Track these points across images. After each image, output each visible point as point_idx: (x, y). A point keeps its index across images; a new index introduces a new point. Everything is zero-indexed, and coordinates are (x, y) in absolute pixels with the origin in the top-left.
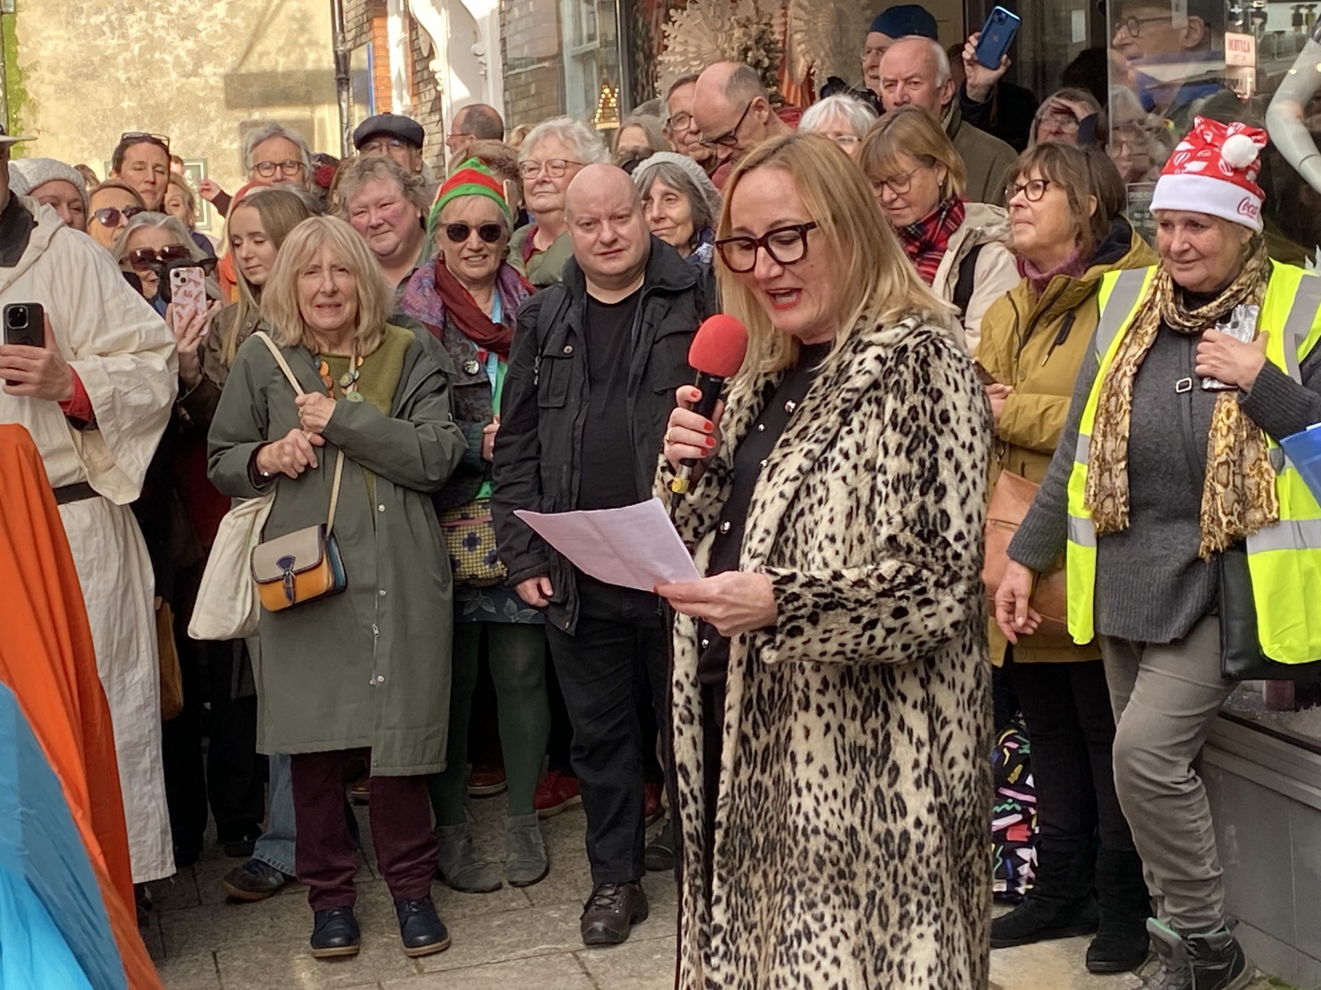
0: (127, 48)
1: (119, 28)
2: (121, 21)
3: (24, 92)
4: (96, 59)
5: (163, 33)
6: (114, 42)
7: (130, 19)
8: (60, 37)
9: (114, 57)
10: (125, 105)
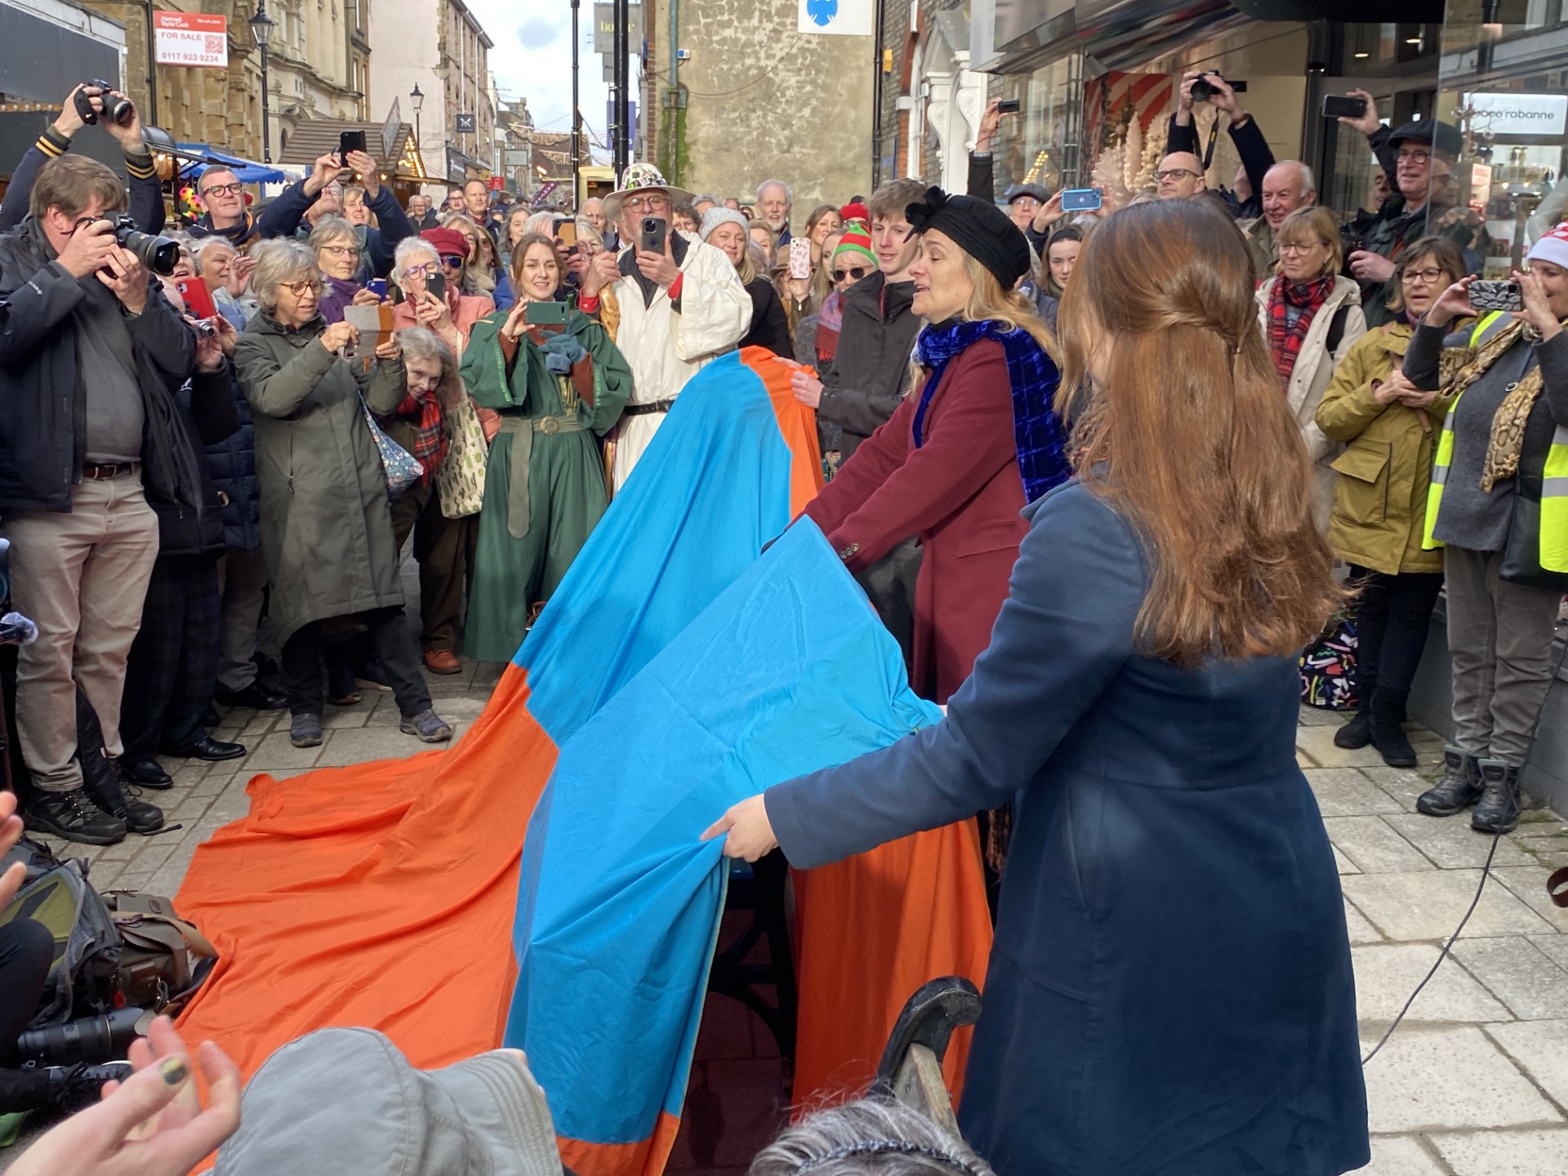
0: (749, 133)
1: (745, 121)
3: (687, 158)
4: (731, 139)
5: (771, 125)
6: (742, 130)
7: (753, 115)
8: (710, 125)
9: (742, 139)
10: (746, 168)
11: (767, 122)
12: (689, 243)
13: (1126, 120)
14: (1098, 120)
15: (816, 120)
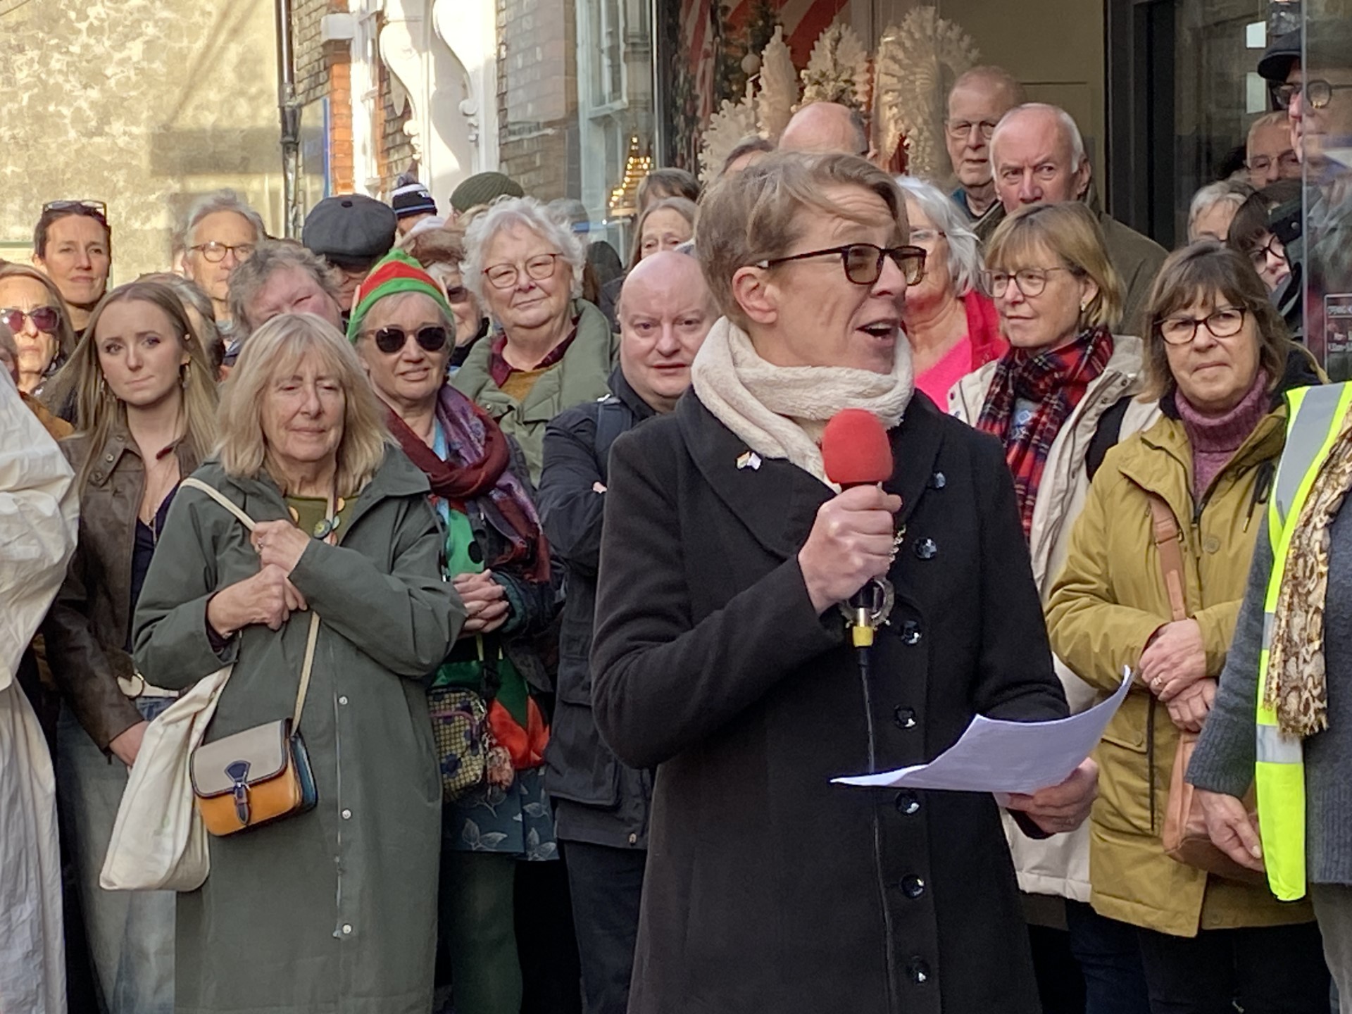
0: (13, 97)
2: (7, 62)
5: (60, 79)
7: (19, 59)
11: (50, 73)
14: (706, 46)
15: (157, 65)
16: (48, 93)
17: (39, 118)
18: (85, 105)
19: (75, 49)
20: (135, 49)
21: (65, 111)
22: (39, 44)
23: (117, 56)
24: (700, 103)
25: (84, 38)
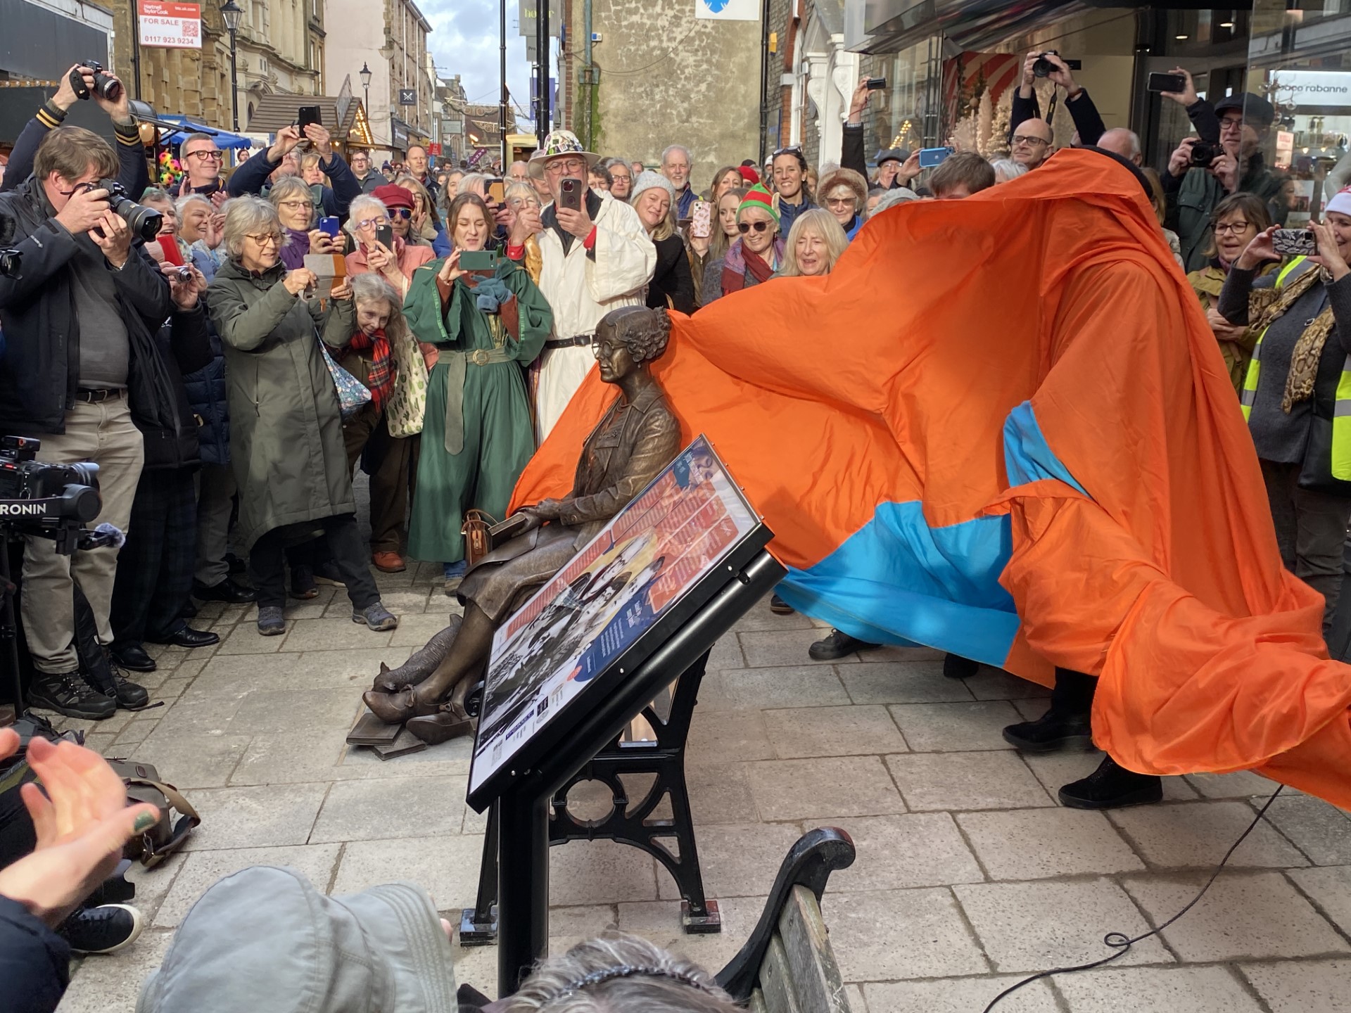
1: (650, 95)
2: (652, 91)
3: (600, 127)
4: (637, 111)
5: (672, 99)
6: (647, 102)
7: (657, 90)
8: (620, 99)
9: (647, 110)
10: (650, 136)
11: (668, 96)
12: (602, 200)
13: (979, 94)
14: (955, 93)
15: (711, 94)
16: (667, 104)
17: (663, 115)
18: (682, 110)
19: (679, 86)
20: (703, 87)
21: (674, 112)
22: (665, 84)
23: (696, 89)
24: (950, 118)
25: (683, 82)
